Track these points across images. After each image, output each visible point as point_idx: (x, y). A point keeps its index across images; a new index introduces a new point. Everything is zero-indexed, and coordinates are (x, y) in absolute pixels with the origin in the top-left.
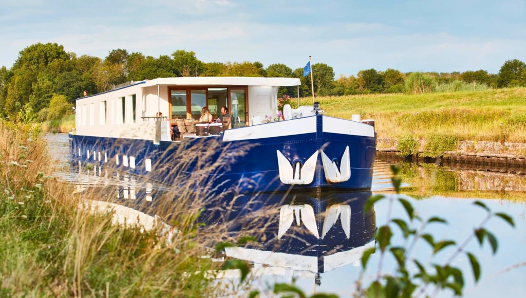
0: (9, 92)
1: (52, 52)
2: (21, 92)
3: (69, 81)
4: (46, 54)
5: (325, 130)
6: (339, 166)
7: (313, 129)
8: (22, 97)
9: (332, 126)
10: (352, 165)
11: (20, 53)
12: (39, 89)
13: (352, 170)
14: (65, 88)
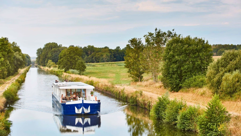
0: (41, 57)
1: (53, 46)
2: (44, 57)
3: (56, 55)
4: (51, 46)
5: (84, 103)
6: (87, 110)
7: (82, 103)
8: (44, 59)
9: (85, 102)
10: (90, 109)
11: (44, 45)
12: (48, 57)
13: (90, 110)
14: (55, 57)
